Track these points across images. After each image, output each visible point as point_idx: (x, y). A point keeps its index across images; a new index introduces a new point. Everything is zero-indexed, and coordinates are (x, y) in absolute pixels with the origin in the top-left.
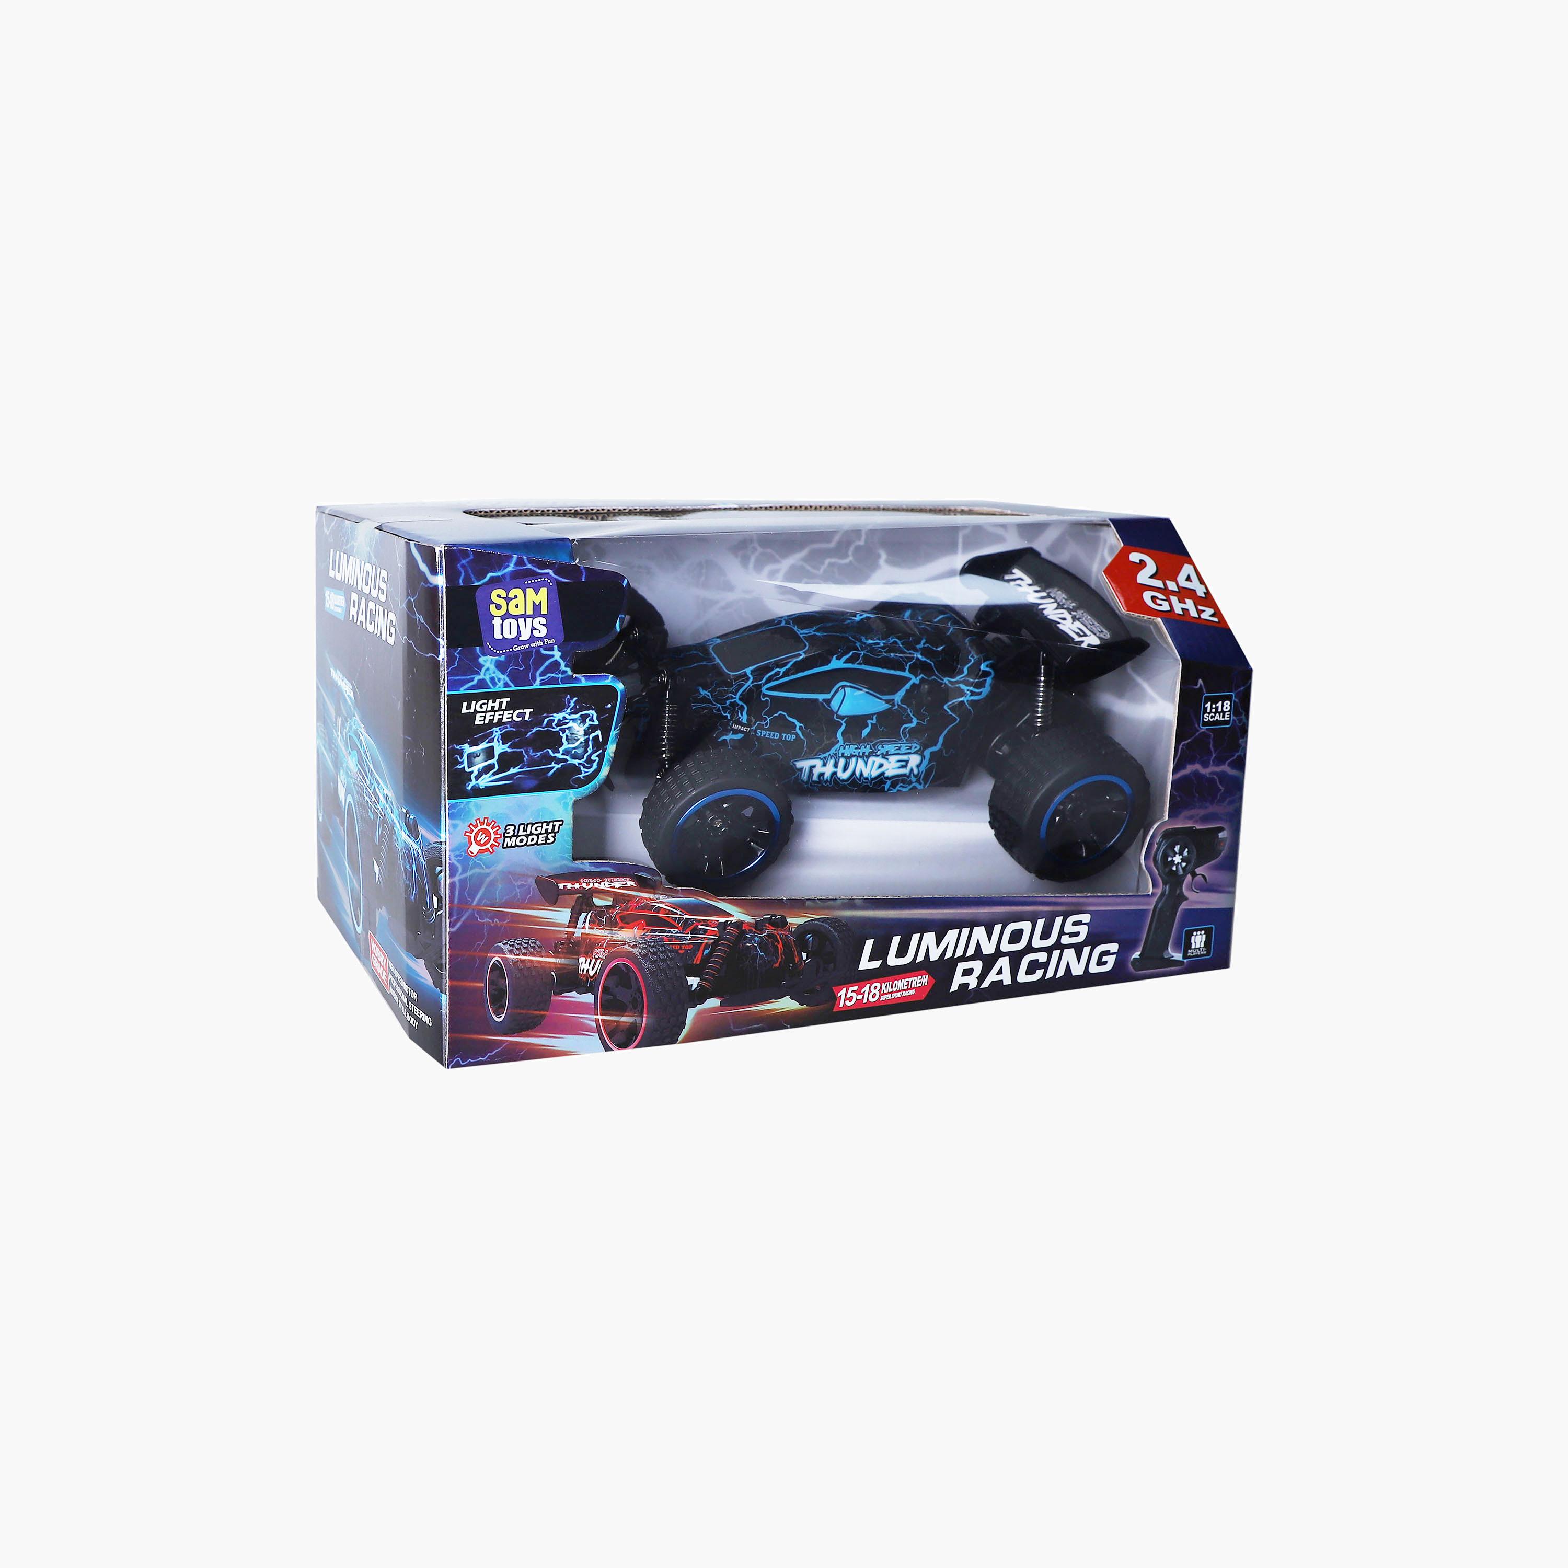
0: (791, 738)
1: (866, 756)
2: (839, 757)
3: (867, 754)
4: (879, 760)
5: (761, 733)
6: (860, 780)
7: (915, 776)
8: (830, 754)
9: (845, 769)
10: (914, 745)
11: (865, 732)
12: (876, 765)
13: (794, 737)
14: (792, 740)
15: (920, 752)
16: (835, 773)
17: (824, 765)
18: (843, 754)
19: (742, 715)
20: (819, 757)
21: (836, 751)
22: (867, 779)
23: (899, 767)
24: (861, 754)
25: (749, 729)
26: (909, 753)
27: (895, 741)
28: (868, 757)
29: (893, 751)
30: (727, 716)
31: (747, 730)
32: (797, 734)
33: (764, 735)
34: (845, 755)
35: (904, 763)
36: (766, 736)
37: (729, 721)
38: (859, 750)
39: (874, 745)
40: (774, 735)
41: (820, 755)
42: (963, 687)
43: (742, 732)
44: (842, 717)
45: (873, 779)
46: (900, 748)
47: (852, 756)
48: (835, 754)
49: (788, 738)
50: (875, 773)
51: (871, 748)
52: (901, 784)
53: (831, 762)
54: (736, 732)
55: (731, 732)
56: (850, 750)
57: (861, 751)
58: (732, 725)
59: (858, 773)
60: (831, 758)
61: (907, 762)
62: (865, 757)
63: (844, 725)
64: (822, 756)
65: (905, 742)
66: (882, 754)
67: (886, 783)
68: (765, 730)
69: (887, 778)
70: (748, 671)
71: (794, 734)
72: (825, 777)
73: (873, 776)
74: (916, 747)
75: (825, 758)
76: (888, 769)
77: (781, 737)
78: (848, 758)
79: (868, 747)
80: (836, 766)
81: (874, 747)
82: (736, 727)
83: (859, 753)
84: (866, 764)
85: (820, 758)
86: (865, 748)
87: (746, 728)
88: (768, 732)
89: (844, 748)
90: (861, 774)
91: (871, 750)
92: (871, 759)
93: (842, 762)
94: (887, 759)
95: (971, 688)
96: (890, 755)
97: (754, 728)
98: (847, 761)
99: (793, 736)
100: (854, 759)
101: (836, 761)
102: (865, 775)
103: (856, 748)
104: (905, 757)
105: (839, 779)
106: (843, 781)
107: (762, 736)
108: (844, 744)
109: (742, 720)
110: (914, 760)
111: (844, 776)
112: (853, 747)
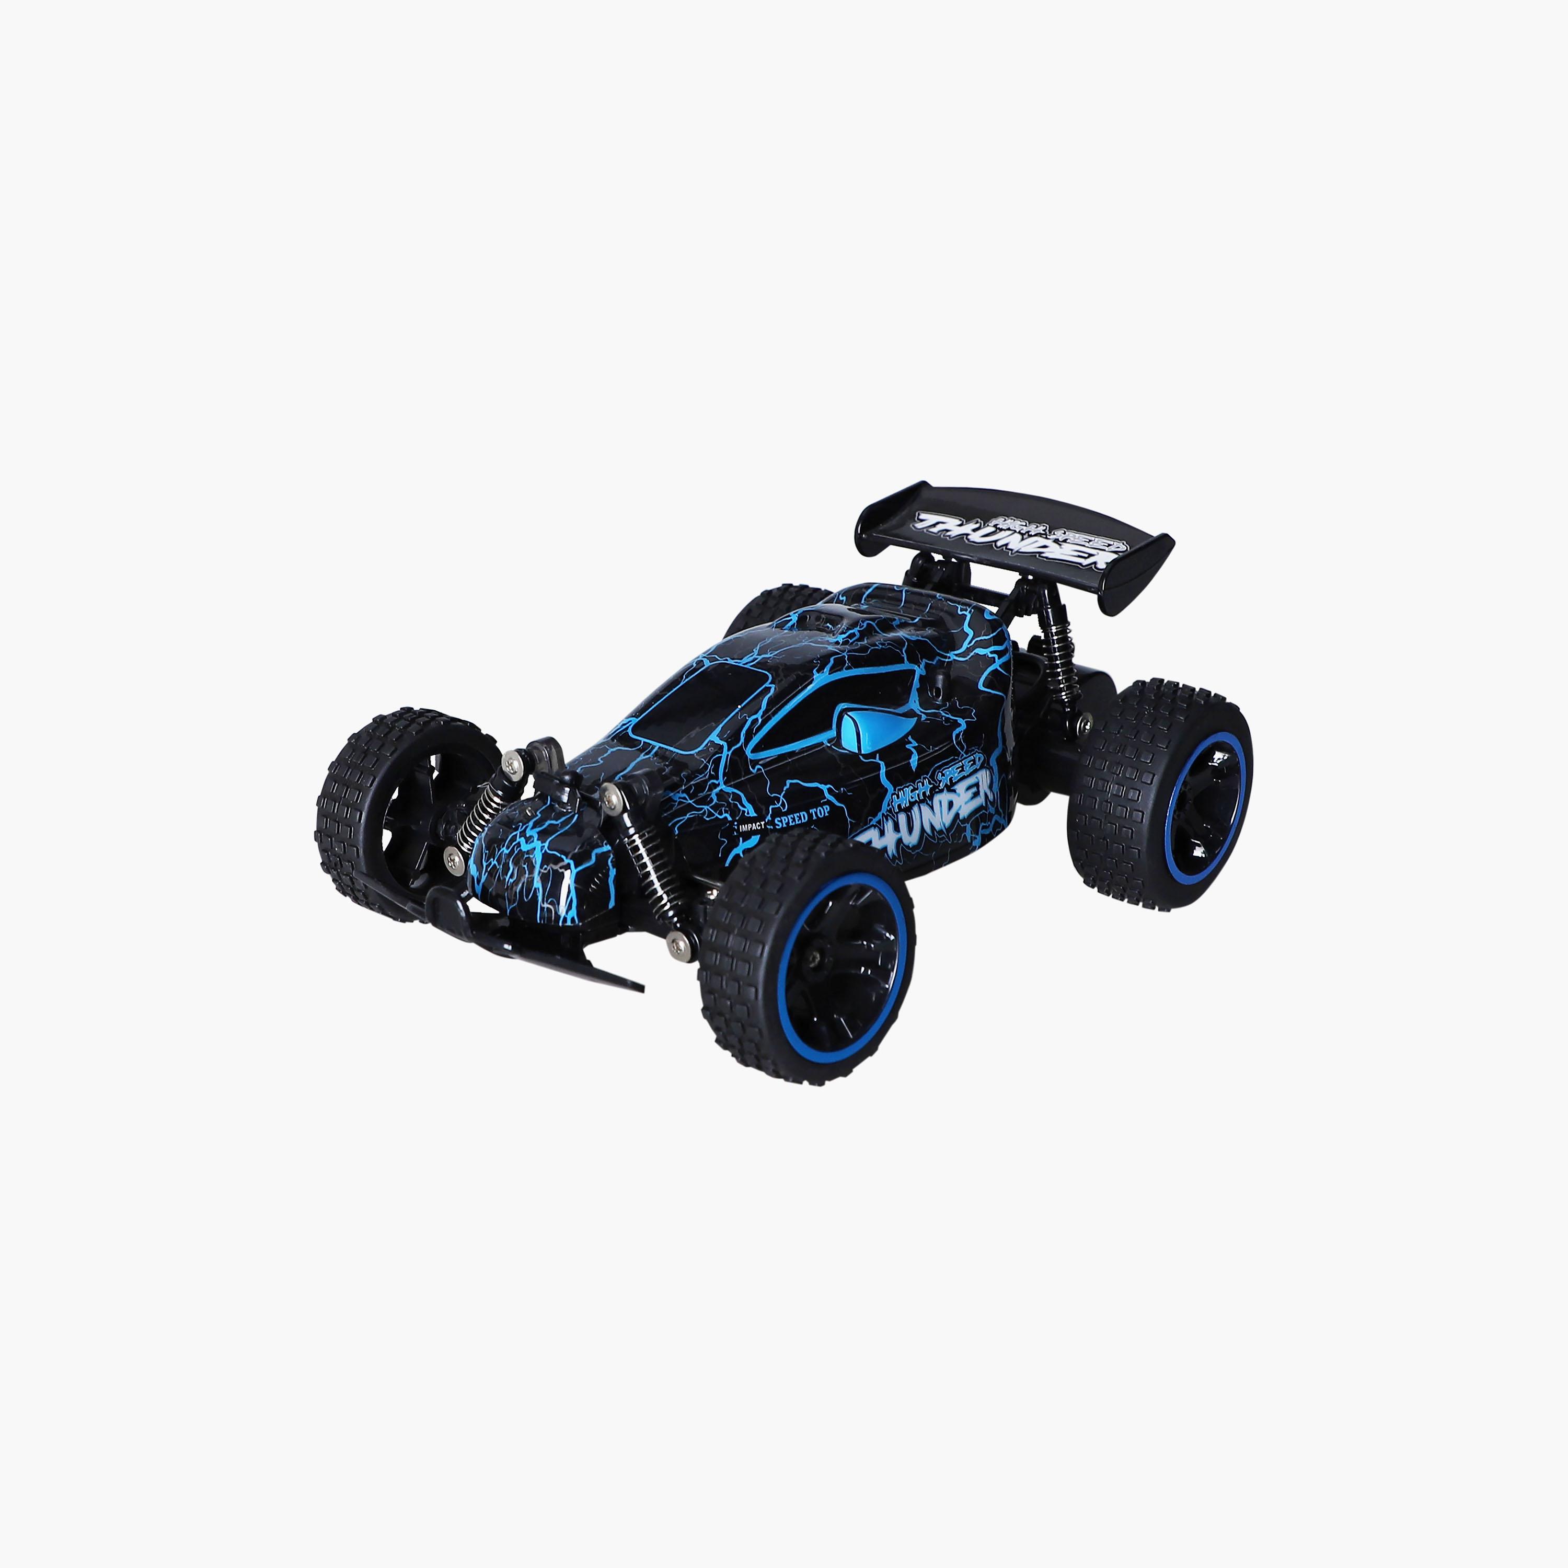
0: (823, 811)
1: (929, 797)
2: (897, 813)
3: (928, 793)
4: (944, 797)
5: (781, 821)
6: (933, 837)
7: (992, 804)
8: (883, 815)
9: (910, 830)
10: (977, 756)
11: (914, 761)
12: (945, 805)
13: (827, 808)
14: (827, 814)
15: (985, 765)
16: (899, 841)
17: (882, 833)
18: (899, 806)
19: (744, 807)
20: (871, 824)
21: (889, 805)
22: (941, 832)
23: (972, 798)
24: (922, 797)
25: (763, 823)
26: (976, 771)
27: (954, 760)
28: (931, 798)
29: (957, 776)
30: (726, 818)
31: (761, 825)
32: (829, 803)
33: (786, 824)
34: (903, 806)
35: (974, 789)
36: (791, 824)
37: (732, 823)
38: (917, 792)
39: (932, 777)
40: (800, 818)
41: (871, 820)
42: (981, 651)
43: (755, 832)
44: (872, 755)
45: (949, 830)
46: (962, 767)
47: (912, 804)
48: (890, 811)
49: (821, 814)
50: (948, 819)
51: (930, 783)
52: (983, 824)
53: (889, 826)
54: (747, 836)
55: (741, 839)
56: (907, 795)
57: (920, 791)
58: (739, 828)
59: (928, 829)
60: (887, 820)
61: (977, 785)
62: (927, 800)
63: (882, 764)
64: (874, 822)
65: (965, 756)
66: (946, 785)
67: (965, 829)
68: (786, 814)
69: (965, 821)
70: (714, 737)
71: (825, 803)
72: (890, 853)
73: (947, 825)
74: (979, 759)
75: (879, 822)
76: (961, 806)
77: (810, 816)
78: (908, 810)
79: (926, 782)
80: (897, 828)
81: (934, 780)
82: (744, 828)
83: (918, 795)
84: (932, 808)
85: (873, 826)
86: (923, 785)
87: (758, 823)
88: (789, 817)
89: (898, 797)
90: (932, 827)
91: (932, 786)
92: (937, 798)
93: (902, 818)
94: (954, 791)
95: (993, 648)
96: (956, 783)
97: (769, 818)
98: (908, 816)
99: (824, 807)
100: (916, 808)
101: (894, 821)
102: (938, 827)
103: (912, 791)
104: (971, 781)
105: (908, 847)
106: (915, 847)
107: (785, 825)
108: (895, 790)
109: (748, 813)
110: (983, 777)
111: (911, 840)
112: (908, 790)
